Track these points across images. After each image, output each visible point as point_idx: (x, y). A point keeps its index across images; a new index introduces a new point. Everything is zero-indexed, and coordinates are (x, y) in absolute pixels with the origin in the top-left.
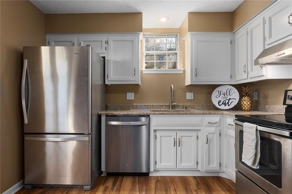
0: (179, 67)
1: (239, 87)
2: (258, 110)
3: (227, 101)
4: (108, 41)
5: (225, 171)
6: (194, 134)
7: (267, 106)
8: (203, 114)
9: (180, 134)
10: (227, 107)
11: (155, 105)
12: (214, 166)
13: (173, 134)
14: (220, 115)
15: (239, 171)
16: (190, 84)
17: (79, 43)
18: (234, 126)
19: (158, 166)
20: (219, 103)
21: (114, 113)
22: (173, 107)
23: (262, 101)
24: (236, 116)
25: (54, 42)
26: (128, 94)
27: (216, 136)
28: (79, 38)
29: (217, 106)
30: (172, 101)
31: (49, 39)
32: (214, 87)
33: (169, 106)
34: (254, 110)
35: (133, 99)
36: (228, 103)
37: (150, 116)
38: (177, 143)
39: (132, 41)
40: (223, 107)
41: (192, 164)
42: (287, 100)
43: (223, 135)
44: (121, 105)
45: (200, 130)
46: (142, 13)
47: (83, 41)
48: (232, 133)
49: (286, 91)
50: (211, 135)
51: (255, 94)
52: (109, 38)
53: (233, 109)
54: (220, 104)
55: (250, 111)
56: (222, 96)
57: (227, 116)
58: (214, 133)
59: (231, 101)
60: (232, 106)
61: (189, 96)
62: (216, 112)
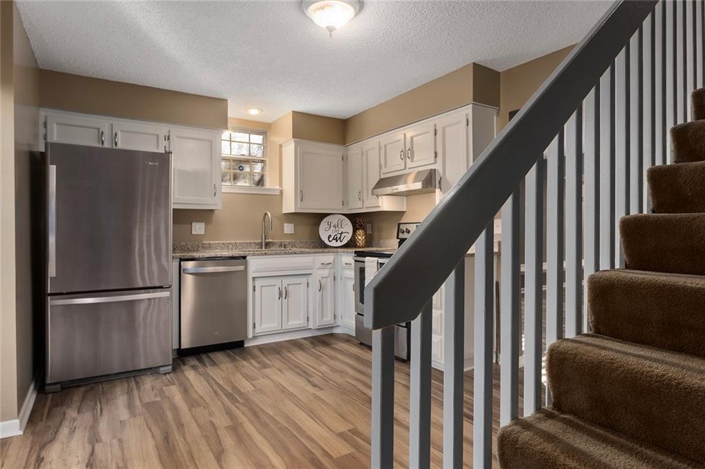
0: (269, 184)
1: (352, 217)
2: (372, 247)
3: (339, 236)
4: (169, 137)
5: (339, 324)
6: (303, 280)
7: (381, 241)
8: (316, 252)
9: (286, 281)
10: (339, 244)
11: (240, 243)
12: (328, 320)
13: (277, 282)
14: (334, 254)
15: (358, 314)
16: (293, 211)
17: (114, 135)
18: (353, 265)
19: (258, 330)
20: (329, 238)
21: (194, 254)
22: (267, 245)
23: (376, 235)
24: (356, 252)
25: (57, 124)
26: (194, 224)
27: (330, 280)
28: (112, 125)
29: (327, 242)
30: (265, 237)
31: (46, 117)
32: (322, 216)
33: (260, 245)
34: (368, 247)
35: (203, 233)
36: (340, 238)
37: (248, 258)
38: (283, 294)
39: (211, 141)
40: (334, 244)
41: (302, 322)
42: (400, 234)
43: (338, 278)
44: (183, 243)
45: (310, 274)
46: (226, 100)
47: (121, 131)
48: (351, 273)
49: (399, 224)
50: (324, 279)
51: (369, 226)
52: (171, 132)
53: (346, 246)
54: (330, 240)
55: (364, 247)
56: (332, 228)
57: (342, 254)
58: (327, 277)
59: (343, 235)
60: (345, 242)
61: (288, 228)
62: (326, 250)
